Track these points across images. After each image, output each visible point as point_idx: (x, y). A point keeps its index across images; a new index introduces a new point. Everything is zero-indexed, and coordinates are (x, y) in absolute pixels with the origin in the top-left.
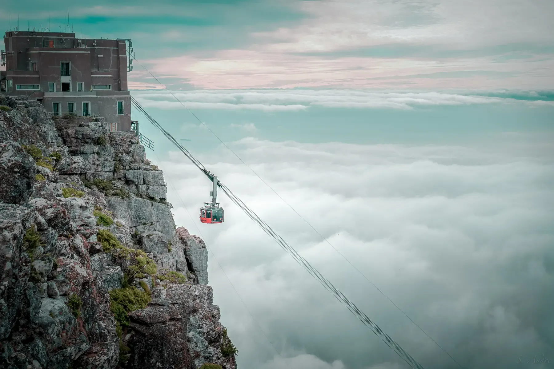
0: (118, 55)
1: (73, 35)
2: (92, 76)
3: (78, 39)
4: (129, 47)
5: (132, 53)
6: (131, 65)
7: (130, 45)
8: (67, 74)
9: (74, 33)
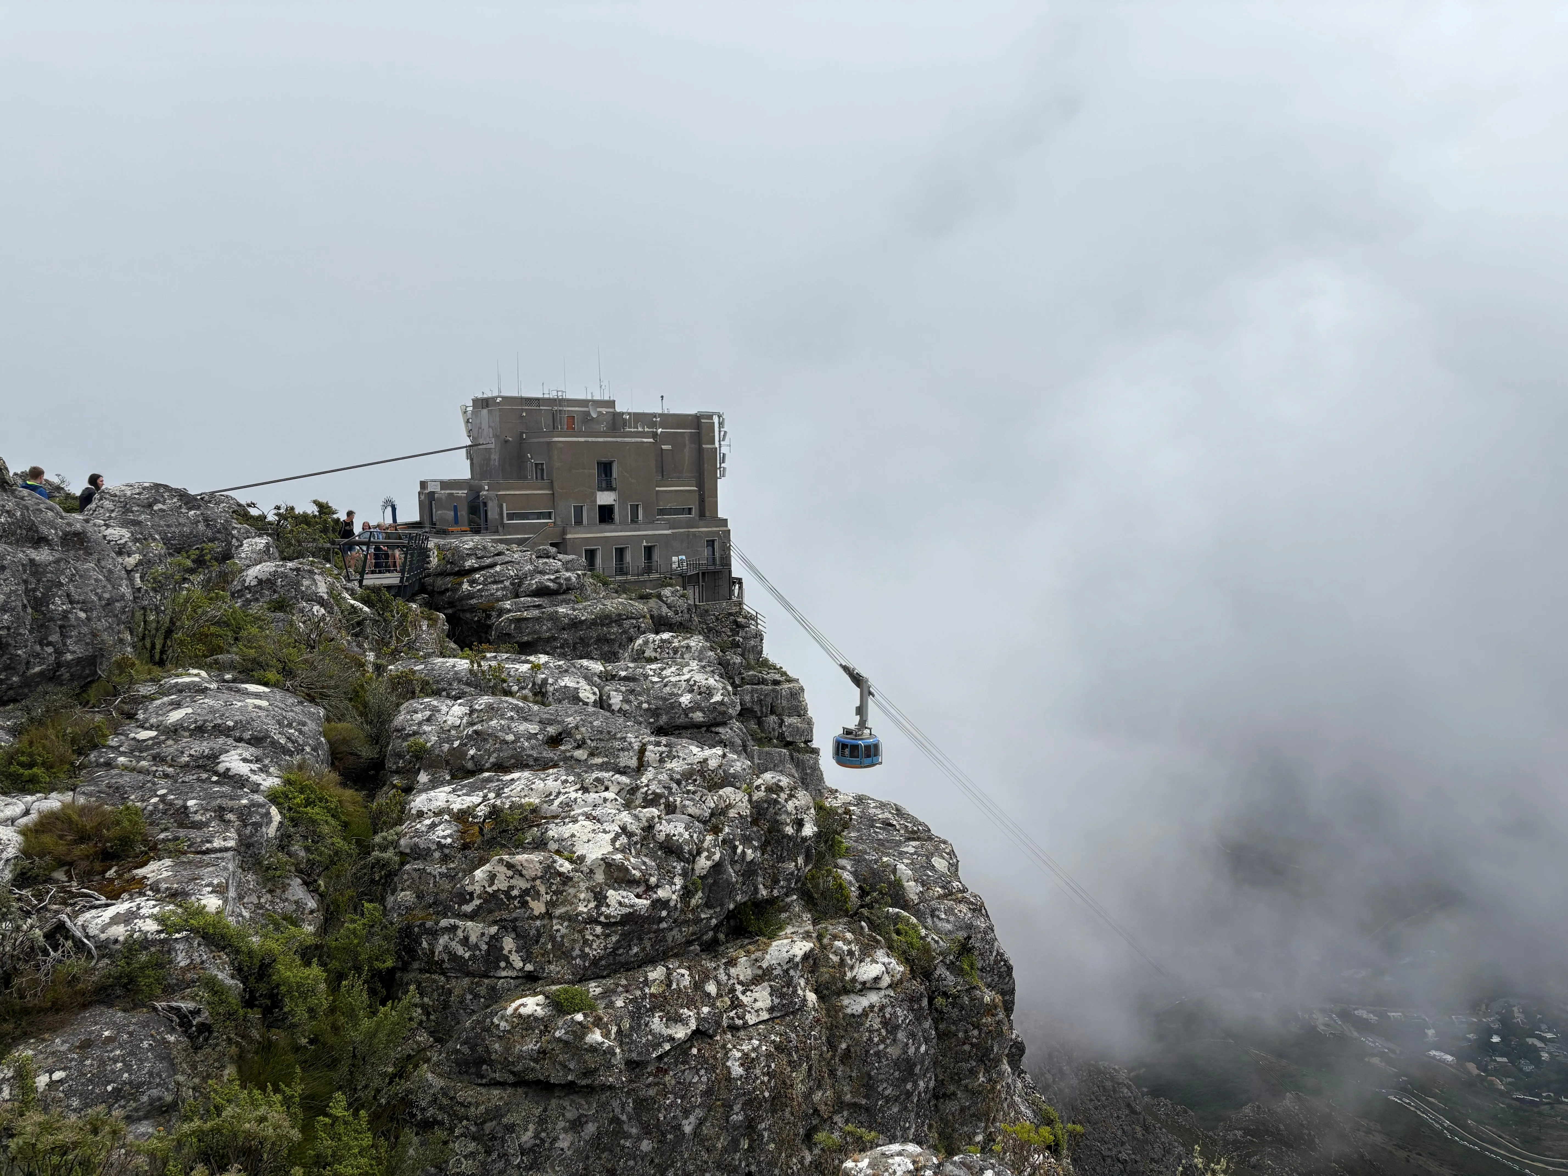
0: (700, 445)
1: (612, 403)
2: (657, 489)
3: (623, 413)
4: (720, 428)
5: (724, 440)
6: (723, 465)
7: (721, 424)
8: (610, 488)
9: (614, 401)
